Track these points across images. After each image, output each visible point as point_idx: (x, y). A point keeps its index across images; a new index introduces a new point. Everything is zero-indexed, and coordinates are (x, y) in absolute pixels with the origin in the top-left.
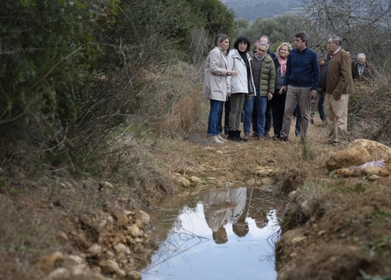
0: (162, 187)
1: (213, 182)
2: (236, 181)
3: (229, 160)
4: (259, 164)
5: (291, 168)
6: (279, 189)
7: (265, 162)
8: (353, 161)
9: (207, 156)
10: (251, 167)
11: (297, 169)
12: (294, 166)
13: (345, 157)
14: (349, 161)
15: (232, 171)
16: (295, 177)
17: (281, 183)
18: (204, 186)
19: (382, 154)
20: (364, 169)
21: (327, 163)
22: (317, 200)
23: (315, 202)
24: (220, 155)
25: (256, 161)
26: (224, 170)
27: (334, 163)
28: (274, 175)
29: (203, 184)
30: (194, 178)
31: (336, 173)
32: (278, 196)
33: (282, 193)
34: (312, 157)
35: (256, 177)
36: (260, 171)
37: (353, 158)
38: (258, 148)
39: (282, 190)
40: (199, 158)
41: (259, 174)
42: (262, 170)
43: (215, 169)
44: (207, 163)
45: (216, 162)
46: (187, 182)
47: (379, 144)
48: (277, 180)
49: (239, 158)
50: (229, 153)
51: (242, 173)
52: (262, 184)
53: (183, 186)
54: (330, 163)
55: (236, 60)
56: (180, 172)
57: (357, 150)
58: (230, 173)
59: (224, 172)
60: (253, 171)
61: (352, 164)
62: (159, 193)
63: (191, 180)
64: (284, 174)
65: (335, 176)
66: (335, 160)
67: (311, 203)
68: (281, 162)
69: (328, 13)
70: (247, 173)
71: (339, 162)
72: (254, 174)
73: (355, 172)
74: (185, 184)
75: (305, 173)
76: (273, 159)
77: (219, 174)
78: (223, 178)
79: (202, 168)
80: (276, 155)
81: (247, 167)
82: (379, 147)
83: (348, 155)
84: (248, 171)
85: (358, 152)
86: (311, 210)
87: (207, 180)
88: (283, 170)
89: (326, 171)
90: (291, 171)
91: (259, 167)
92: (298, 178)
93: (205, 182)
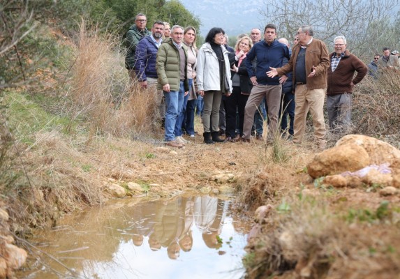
0: (84, 198)
1: (156, 189)
2: (188, 188)
3: (183, 163)
4: (217, 167)
5: (258, 173)
6: (241, 201)
7: (226, 164)
8: (346, 164)
9: (156, 157)
10: (207, 171)
11: (266, 174)
12: (262, 171)
13: (335, 159)
14: (340, 165)
15: (183, 175)
16: (263, 186)
17: (244, 193)
18: (144, 195)
19: (384, 156)
20: (367, 176)
21: (308, 167)
22: (313, 236)
23: (310, 239)
24: (173, 156)
25: (214, 164)
26: (172, 175)
27: (319, 167)
28: (235, 181)
29: (144, 192)
30: (132, 185)
31: (325, 182)
32: (239, 211)
33: (246, 206)
34: (285, 159)
35: (213, 184)
36: (217, 177)
37: (346, 161)
38: (218, 149)
39: (246, 202)
40: (145, 159)
41: (216, 180)
42: (221, 175)
43: (162, 173)
44: (154, 165)
45: (165, 164)
46: (121, 190)
47: (380, 142)
48: (239, 189)
49: (195, 159)
50: (184, 154)
51: (196, 177)
52: (220, 192)
53: (116, 195)
54: (313, 167)
55: (207, 54)
56: (114, 177)
57: (352, 149)
58: (180, 179)
59: (171, 177)
60: (209, 175)
61: (346, 168)
62: (79, 206)
63: (127, 188)
64: (249, 180)
65: (324, 186)
66: (321, 163)
67: (300, 240)
68: (244, 165)
69: (288, 26)
70: (201, 178)
71: (327, 166)
72: (210, 179)
73: (353, 180)
74: (119, 193)
75: (277, 180)
76: (234, 161)
77: (165, 180)
78: (170, 184)
79: (146, 171)
80: (238, 156)
81: (201, 170)
82: (380, 145)
83: (339, 156)
84: (203, 176)
85: (354, 152)
86: (300, 255)
87: (148, 187)
88: (248, 175)
89: (308, 178)
90: (258, 177)
91: (217, 171)
92: (268, 188)
93: (146, 189)
